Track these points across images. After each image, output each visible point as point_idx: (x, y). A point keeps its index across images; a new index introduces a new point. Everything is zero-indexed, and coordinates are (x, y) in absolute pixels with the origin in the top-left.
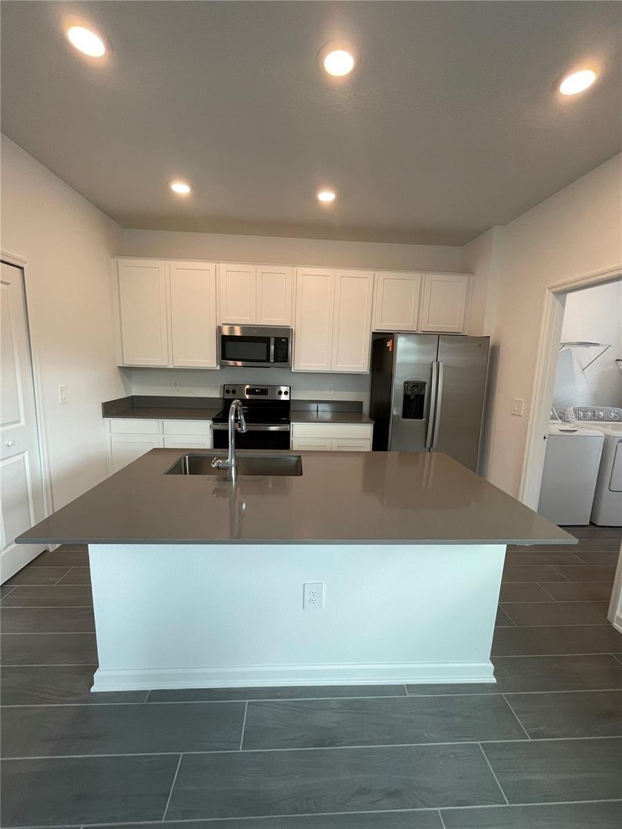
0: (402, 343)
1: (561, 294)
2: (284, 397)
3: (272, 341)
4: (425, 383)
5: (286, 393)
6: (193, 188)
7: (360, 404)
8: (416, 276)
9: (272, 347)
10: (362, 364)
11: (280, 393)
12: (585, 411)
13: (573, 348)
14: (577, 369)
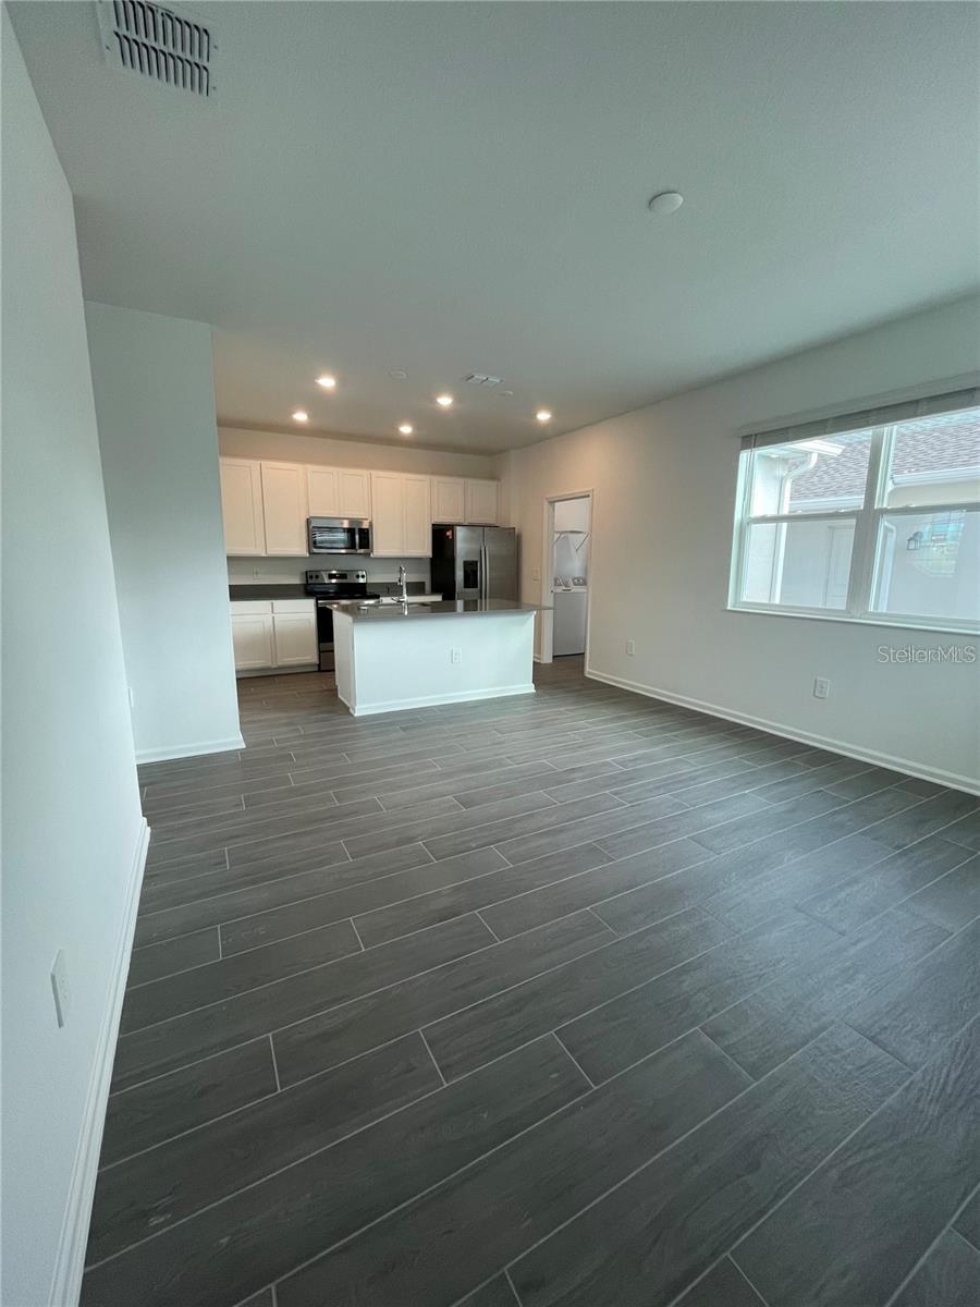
0: (460, 533)
1: (552, 503)
2: (361, 581)
3: (357, 531)
4: (476, 562)
5: (363, 577)
6: (309, 416)
7: (424, 583)
8: (461, 481)
9: (357, 537)
10: (425, 549)
11: (358, 576)
12: (578, 579)
13: (570, 535)
14: (573, 550)
